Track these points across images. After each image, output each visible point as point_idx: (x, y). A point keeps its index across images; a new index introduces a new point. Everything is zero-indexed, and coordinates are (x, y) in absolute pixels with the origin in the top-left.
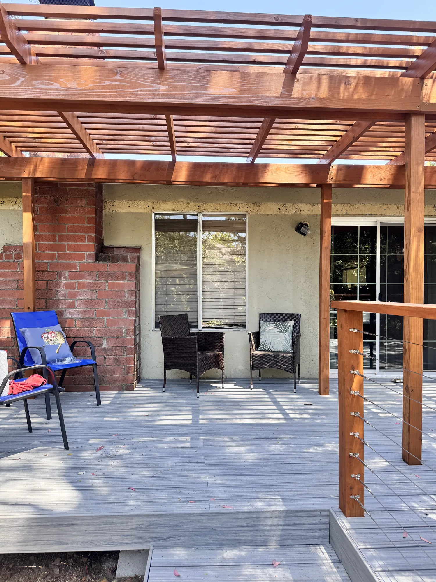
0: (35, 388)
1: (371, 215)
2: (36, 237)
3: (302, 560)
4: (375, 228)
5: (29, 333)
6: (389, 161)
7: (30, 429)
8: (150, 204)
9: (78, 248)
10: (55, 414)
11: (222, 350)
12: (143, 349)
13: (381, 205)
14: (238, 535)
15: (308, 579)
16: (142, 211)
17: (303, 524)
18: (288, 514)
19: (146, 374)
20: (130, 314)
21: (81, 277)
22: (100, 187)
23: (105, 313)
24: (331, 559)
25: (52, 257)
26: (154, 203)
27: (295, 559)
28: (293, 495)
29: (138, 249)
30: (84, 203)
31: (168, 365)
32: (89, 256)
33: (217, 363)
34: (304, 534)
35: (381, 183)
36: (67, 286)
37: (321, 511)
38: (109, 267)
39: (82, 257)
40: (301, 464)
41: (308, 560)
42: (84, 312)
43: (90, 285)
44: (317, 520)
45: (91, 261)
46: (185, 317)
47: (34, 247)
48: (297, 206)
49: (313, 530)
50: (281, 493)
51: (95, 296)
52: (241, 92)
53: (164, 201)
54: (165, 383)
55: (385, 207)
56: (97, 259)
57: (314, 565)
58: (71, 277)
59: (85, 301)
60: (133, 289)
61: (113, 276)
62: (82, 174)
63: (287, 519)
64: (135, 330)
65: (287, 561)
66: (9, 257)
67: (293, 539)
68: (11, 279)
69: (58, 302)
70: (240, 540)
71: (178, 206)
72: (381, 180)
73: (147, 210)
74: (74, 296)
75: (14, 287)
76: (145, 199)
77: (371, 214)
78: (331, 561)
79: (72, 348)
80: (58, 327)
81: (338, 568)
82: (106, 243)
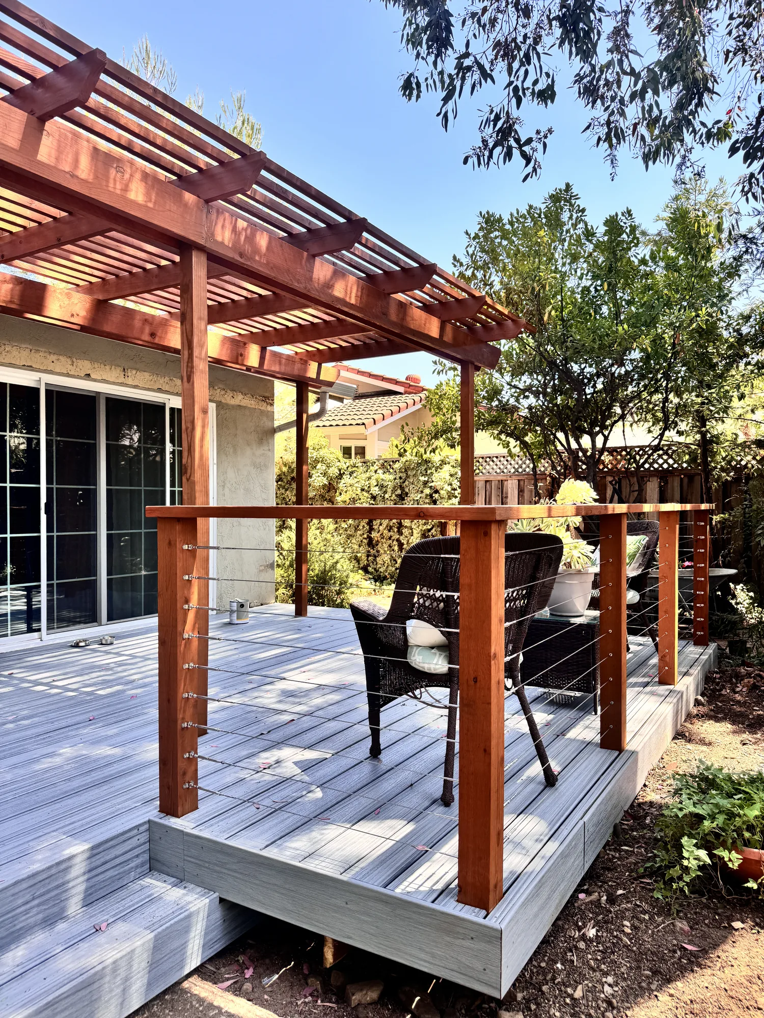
1: (30, 368)
3: (133, 905)
4: (37, 391)
6: (75, 286)
13: (46, 354)
14: (16, 922)
15: (160, 918)
17: (116, 857)
18: (95, 852)
24: (169, 884)
27: (122, 908)
28: (82, 826)
34: (117, 872)
35: (72, 320)
37: (137, 827)
40: (47, 788)
41: (141, 901)
44: (134, 842)
49: (129, 860)
50: (64, 829)
55: (54, 357)
57: (153, 901)
63: (93, 859)
65: (114, 916)
67: (101, 888)
70: (21, 929)
72: (72, 315)
77: (31, 366)
78: (170, 887)
81: (185, 887)
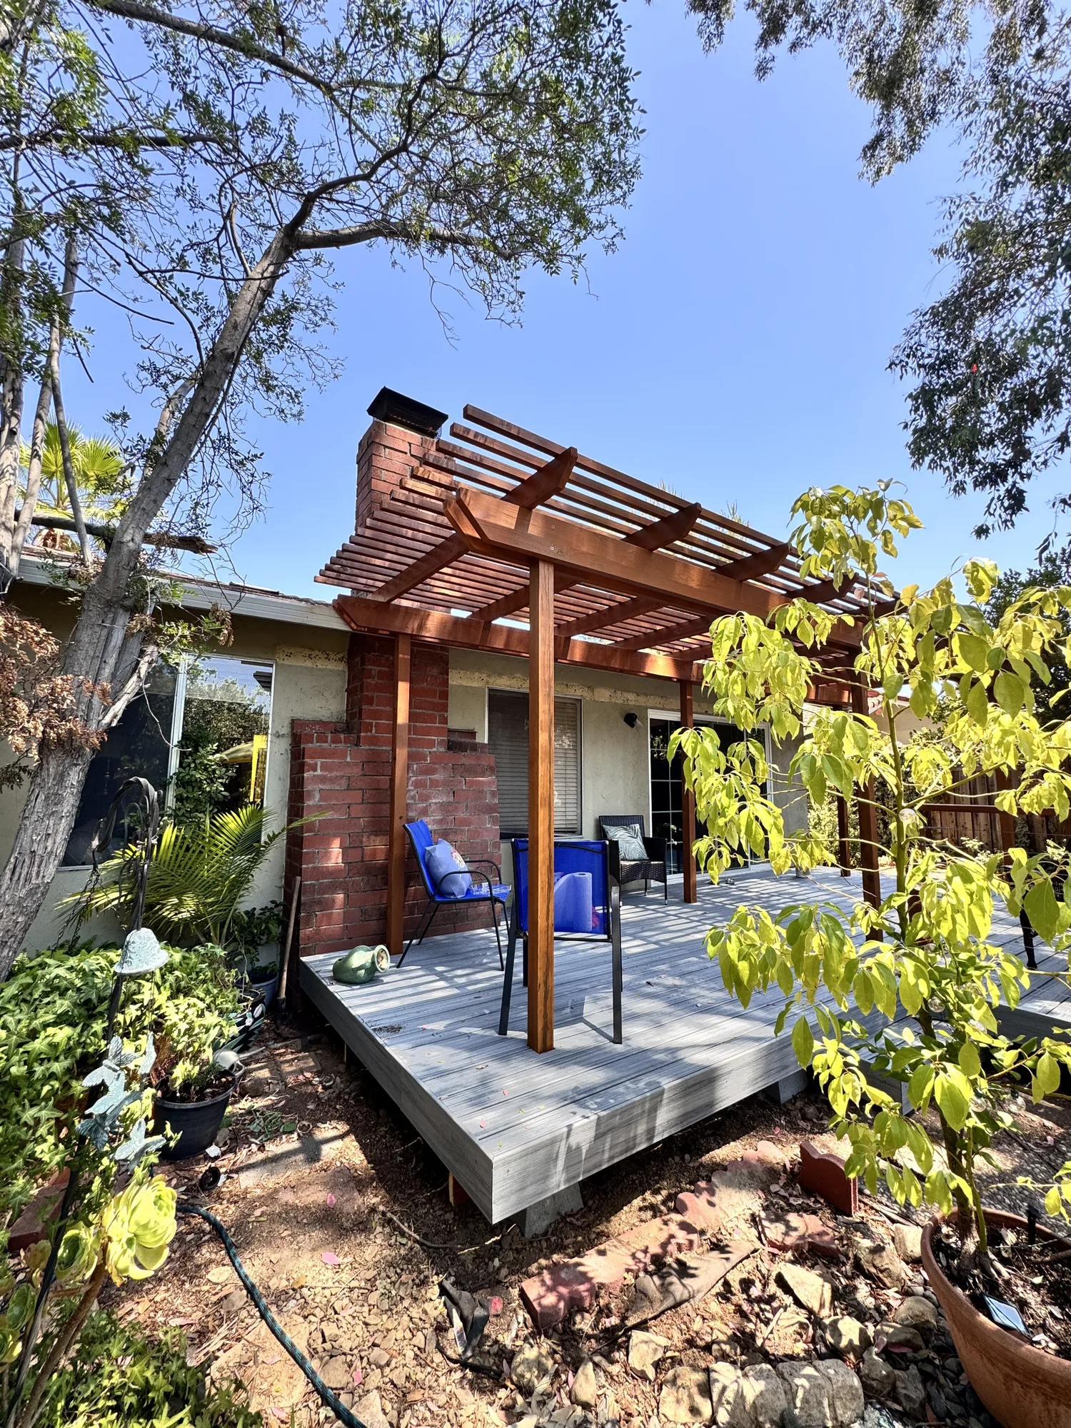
8: (484, 676)
9: (428, 732)
16: (475, 684)
20: (494, 823)
21: (434, 772)
23: (465, 822)
26: (489, 676)
32: (441, 743)
38: (464, 759)
39: (432, 744)
42: (441, 821)
43: (445, 783)
45: (442, 750)
48: (625, 695)
51: (451, 799)
53: (500, 675)
56: (450, 747)
58: (421, 772)
59: (441, 804)
60: (495, 788)
61: (471, 771)
62: (477, 639)
68: (338, 774)
71: (513, 681)
73: (481, 685)
74: (426, 798)
75: (344, 786)
76: (479, 670)
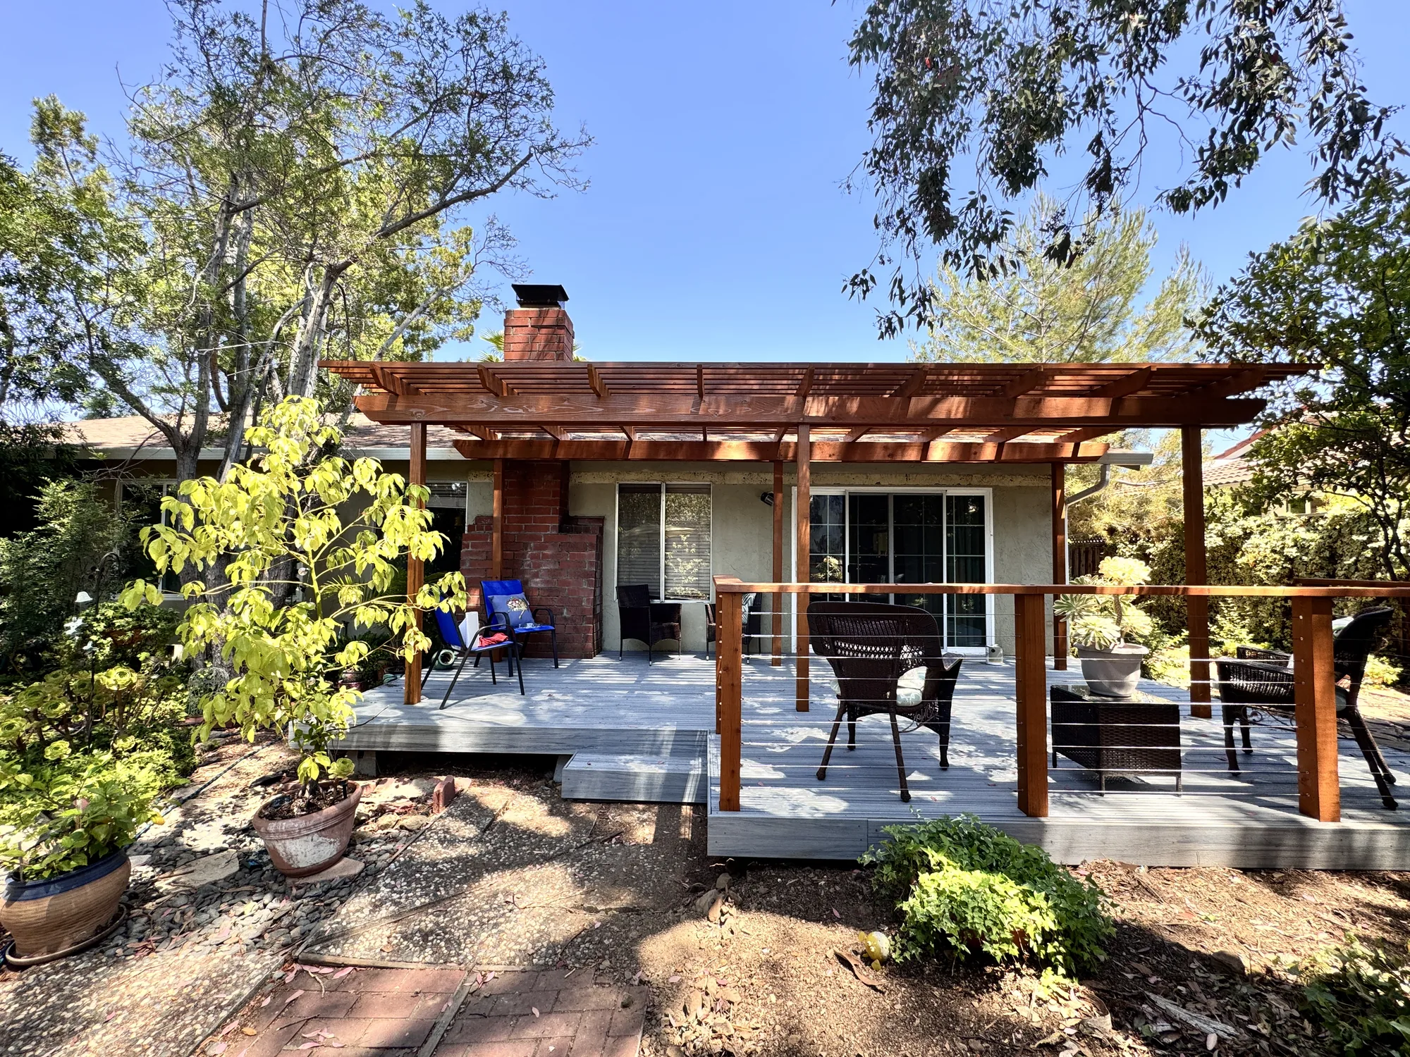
0: (499, 642)
1: (839, 485)
2: (504, 510)
4: (844, 497)
5: (497, 599)
7: (495, 682)
8: (616, 476)
9: (543, 520)
10: (516, 674)
11: (679, 621)
12: (605, 619)
16: (606, 482)
17: (689, 741)
18: (678, 733)
19: (606, 646)
20: (589, 585)
21: (546, 548)
22: (566, 463)
23: (566, 583)
25: (520, 529)
26: (618, 474)
29: (601, 520)
30: (550, 477)
31: (624, 636)
32: (553, 528)
33: (673, 634)
34: (689, 748)
35: (831, 458)
36: (533, 557)
37: (701, 732)
38: (572, 538)
39: (547, 528)
42: (547, 582)
43: (552, 556)
44: (699, 738)
45: (555, 532)
46: (644, 588)
47: (503, 518)
48: (762, 475)
49: (696, 746)
51: (557, 567)
52: (658, 411)
53: (628, 472)
54: (621, 655)
55: (854, 476)
56: (561, 530)
58: (536, 548)
59: (548, 571)
60: (593, 560)
61: (574, 547)
62: (546, 454)
63: (676, 736)
64: (594, 600)
66: (480, 528)
67: (680, 752)
68: (481, 550)
69: (524, 572)
71: (641, 476)
72: (830, 455)
73: (612, 481)
74: (539, 566)
76: (610, 470)
79: (534, 616)
80: (522, 595)
82: (571, 514)
